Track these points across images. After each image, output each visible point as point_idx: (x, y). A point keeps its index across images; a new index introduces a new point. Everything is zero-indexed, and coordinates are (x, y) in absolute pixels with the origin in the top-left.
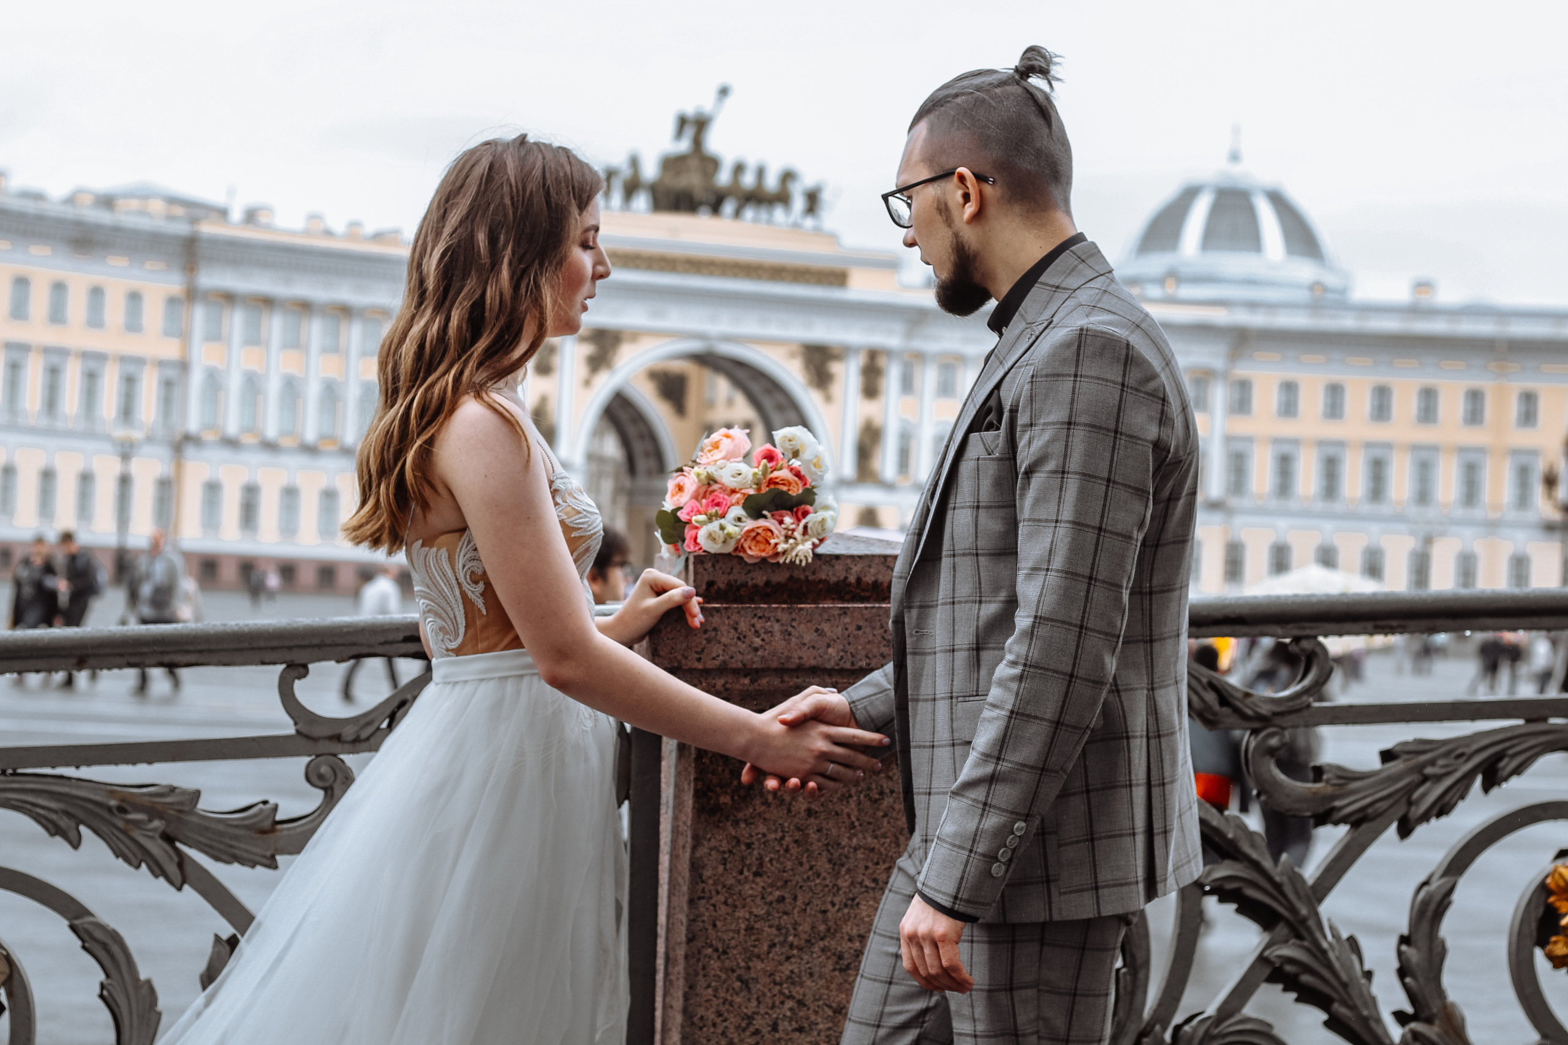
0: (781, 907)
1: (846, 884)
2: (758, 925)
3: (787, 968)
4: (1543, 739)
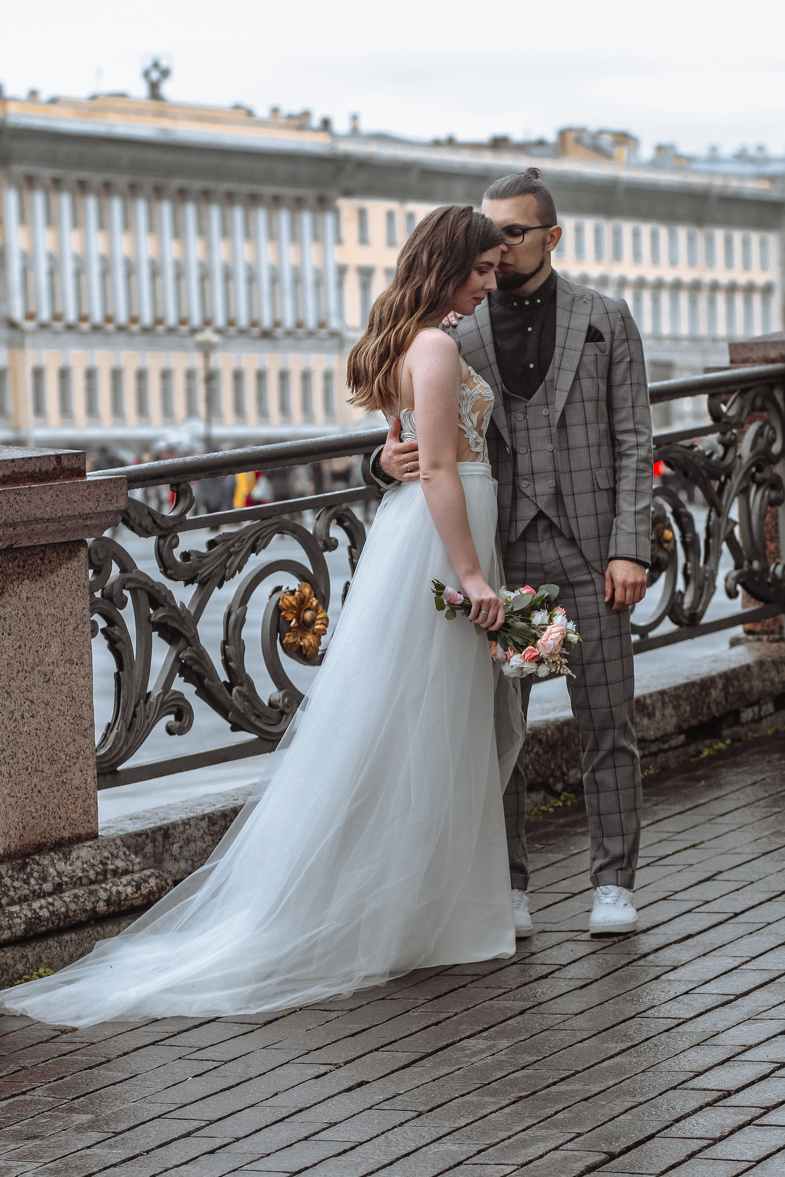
0: (20, 651)
1: (45, 635)
2: (12, 662)
3: (24, 684)
4: (273, 528)
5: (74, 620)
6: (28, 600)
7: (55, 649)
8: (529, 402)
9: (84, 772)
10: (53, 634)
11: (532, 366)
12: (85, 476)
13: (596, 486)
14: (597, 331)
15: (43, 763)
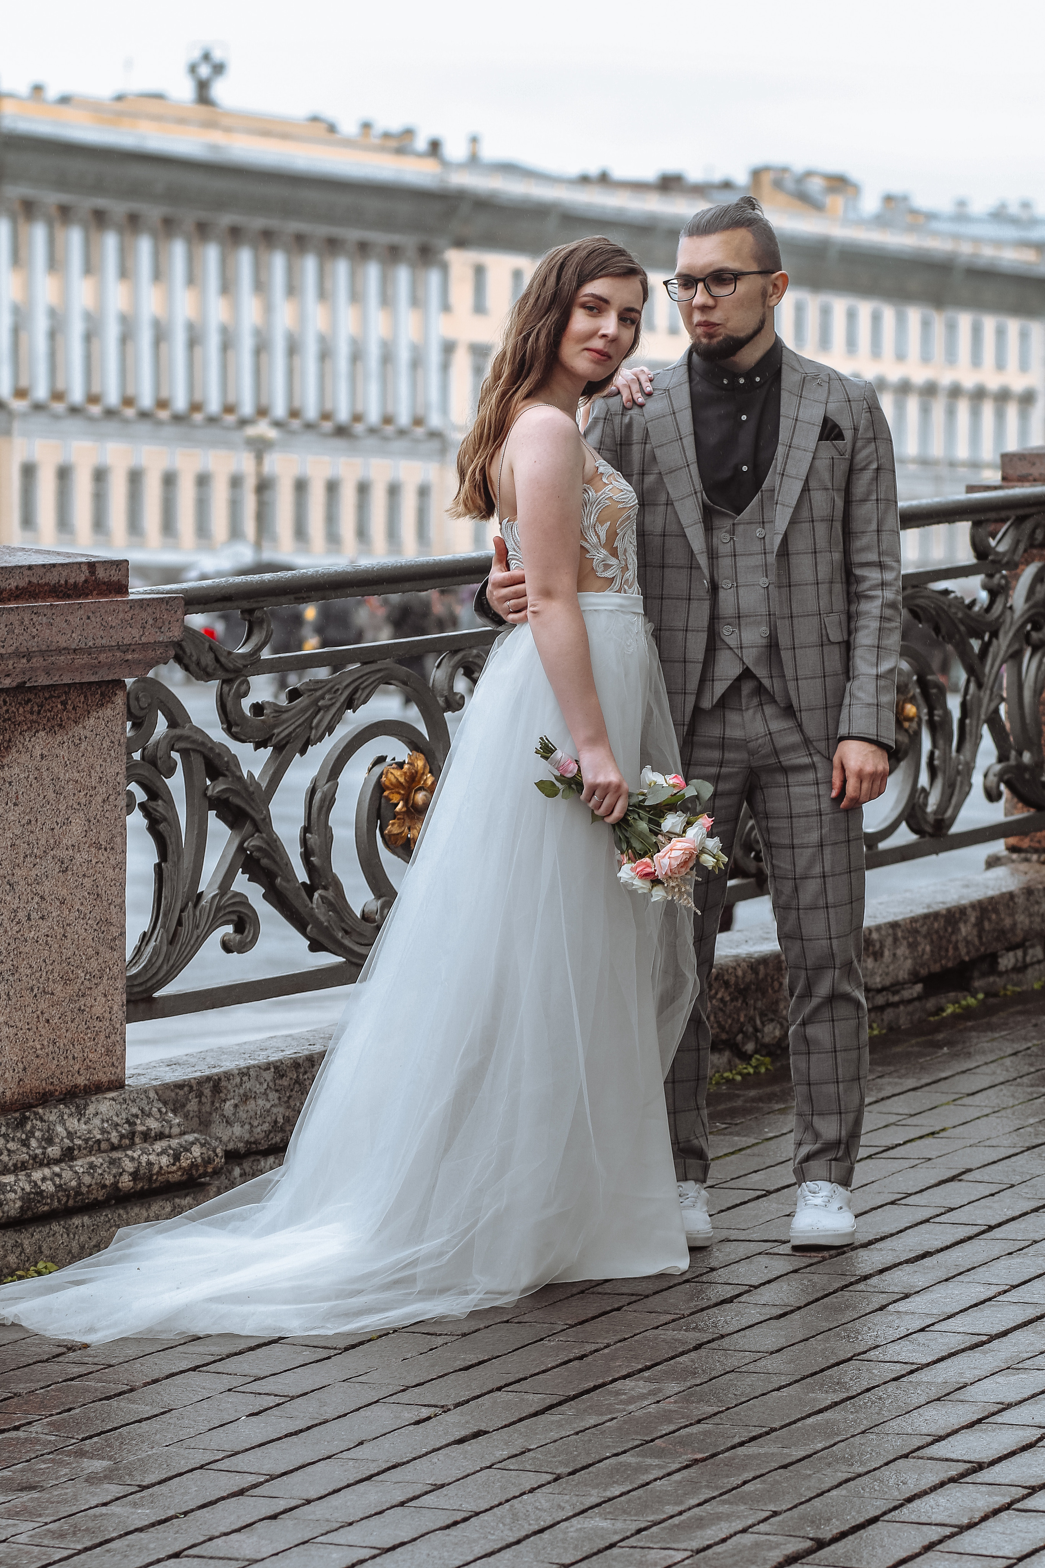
0: (29, 828)
1: (64, 808)
2: (17, 842)
3: (33, 873)
4: (379, 675)
5: (104, 789)
6: (42, 758)
7: (77, 827)
8: (739, 518)
9: (109, 998)
10: (74, 806)
11: (745, 468)
12: (126, 593)
13: (825, 638)
14: (835, 426)
15: (54, 982)
